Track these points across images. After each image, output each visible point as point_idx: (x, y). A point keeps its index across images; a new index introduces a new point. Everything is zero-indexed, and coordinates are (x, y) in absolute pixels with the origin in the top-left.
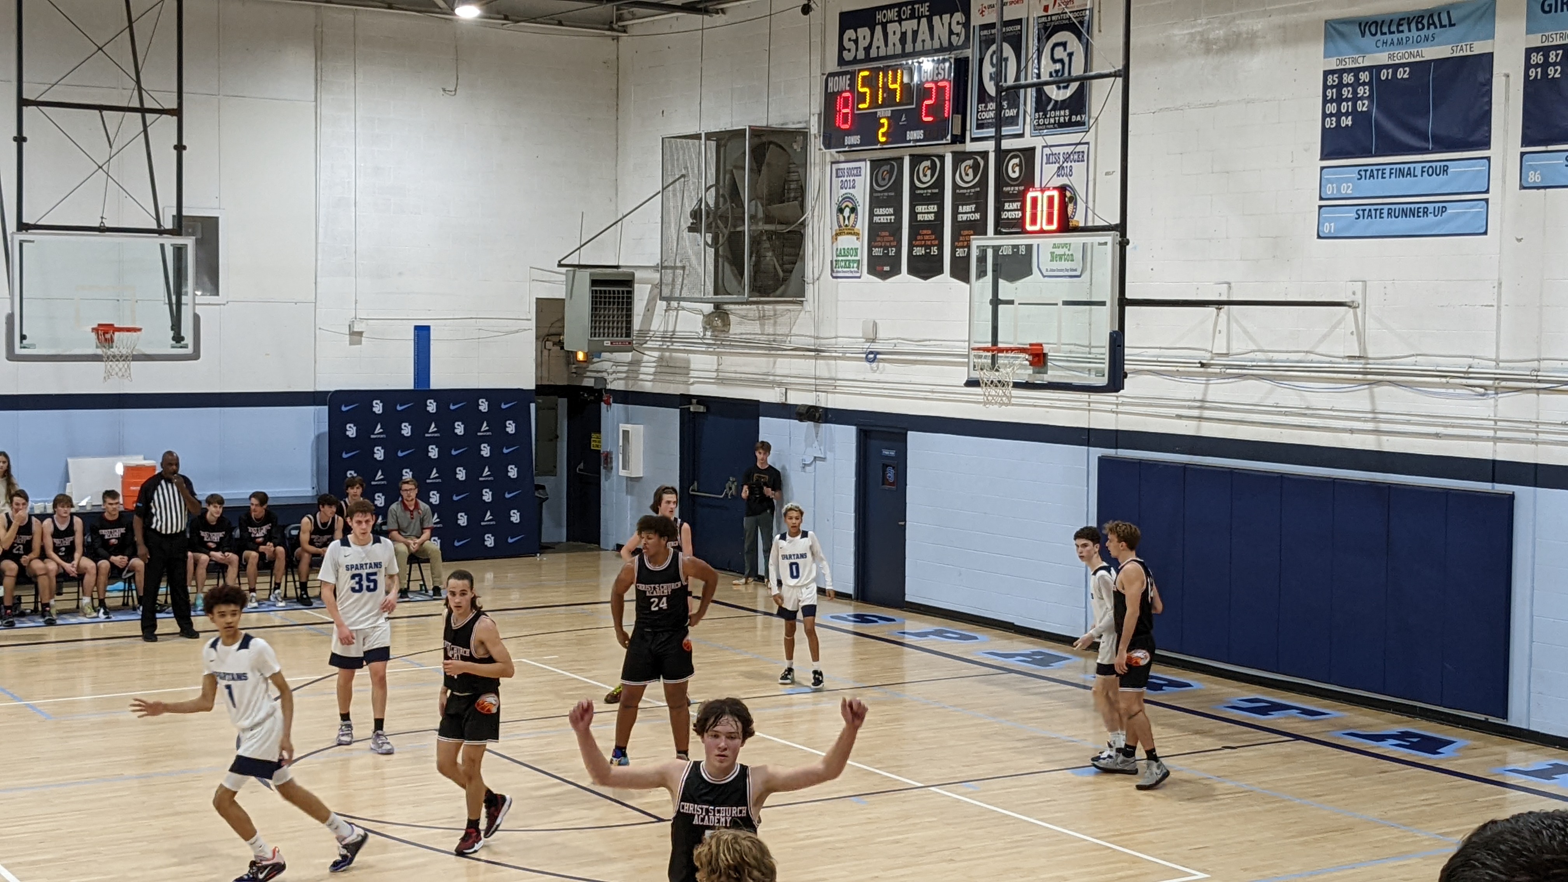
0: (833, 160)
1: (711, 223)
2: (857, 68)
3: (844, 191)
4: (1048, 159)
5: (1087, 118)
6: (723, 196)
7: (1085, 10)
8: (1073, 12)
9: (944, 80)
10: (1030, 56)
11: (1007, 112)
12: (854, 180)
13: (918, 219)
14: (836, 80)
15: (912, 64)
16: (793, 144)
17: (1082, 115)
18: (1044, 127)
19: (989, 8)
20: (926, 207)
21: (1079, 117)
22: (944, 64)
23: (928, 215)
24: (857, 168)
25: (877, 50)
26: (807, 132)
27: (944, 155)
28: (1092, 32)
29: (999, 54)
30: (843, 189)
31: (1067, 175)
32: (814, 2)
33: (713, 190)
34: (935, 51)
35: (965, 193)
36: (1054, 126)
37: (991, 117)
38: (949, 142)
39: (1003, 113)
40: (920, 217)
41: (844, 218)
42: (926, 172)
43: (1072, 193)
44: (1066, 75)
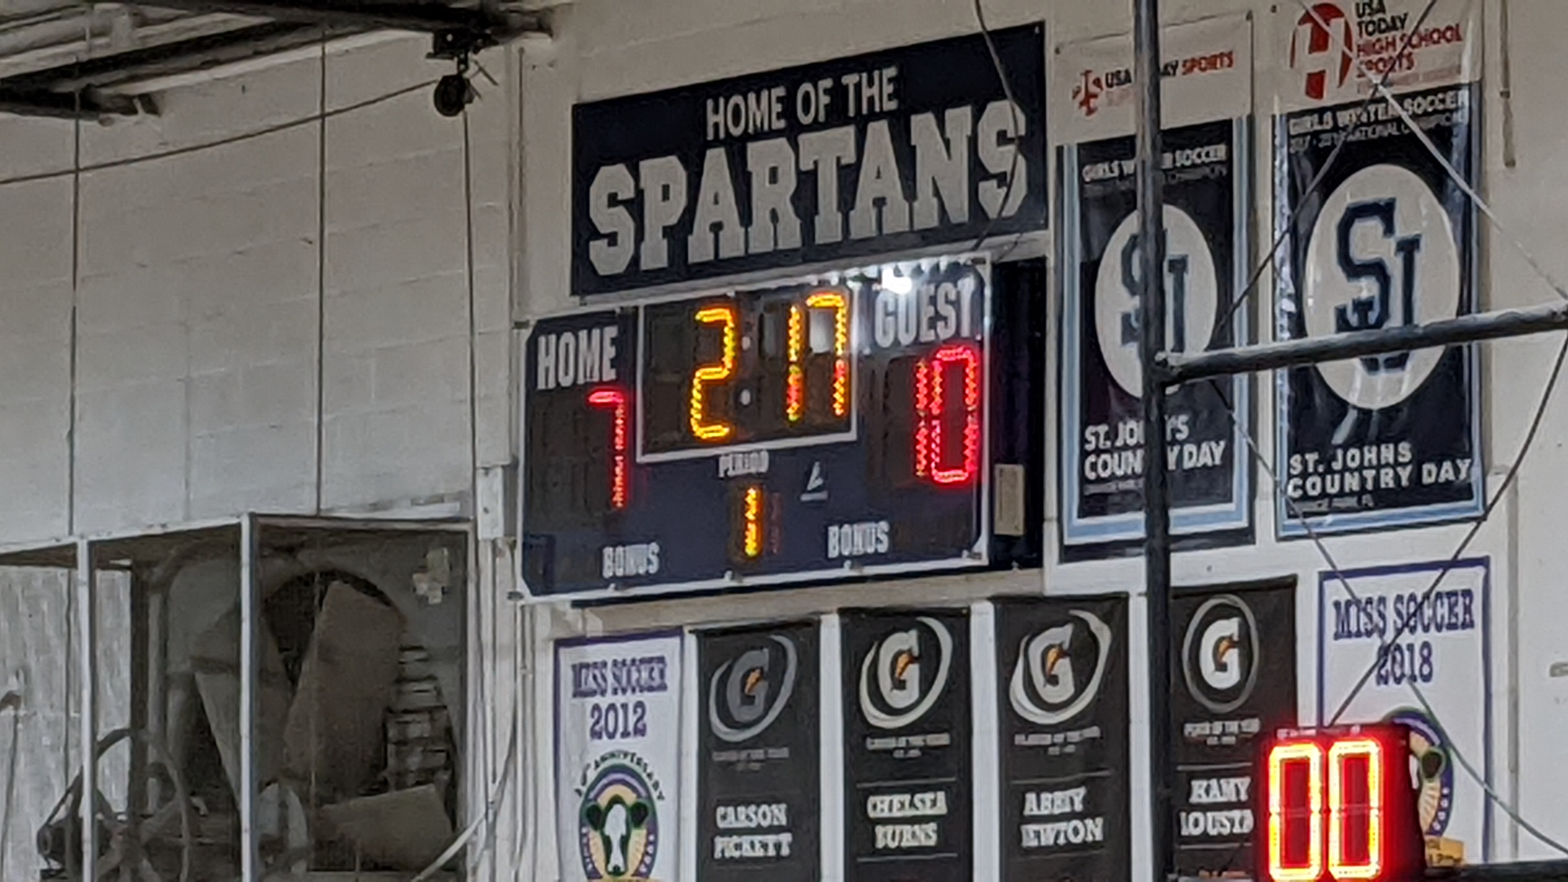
0: (562, 634)
1: (116, 871)
2: (642, 302)
3: (605, 745)
4: (1343, 619)
5: (1477, 473)
6: (161, 773)
7: (1457, 87)
8: (1413, 95)
9: (956, 339)
10: (1264, 255)
11: (1191, 454)
12: (640, 704)
13: (880, 844)
14: (567, 345)
15: (843, 287)
16: (415, 576)
17: (1459, 462)
18: (1320, 505)
19: (1110, 86)
20: (907, 798)
21: (1447, 465)
22: (956, 286)
23: (916, 827)
24: (650, 660)
25: (711, 236)
26: (465, 533)
27: (964, 611)
28: (1483, 169)
29: (1151, 247)
30: (600, 737)
31: (1413, 678)
32: (481, 69)
33: (123, 747)
34: (923, 238)
35: (1046, 747)
36: (1359, 501)
37: (1129, 472)
38: (984, 561)
39: (1172, 457)
40: (885, 836)
41: (607, 843)
42: (901, 674)
43: (1432, 744)
44: (1396, 320)
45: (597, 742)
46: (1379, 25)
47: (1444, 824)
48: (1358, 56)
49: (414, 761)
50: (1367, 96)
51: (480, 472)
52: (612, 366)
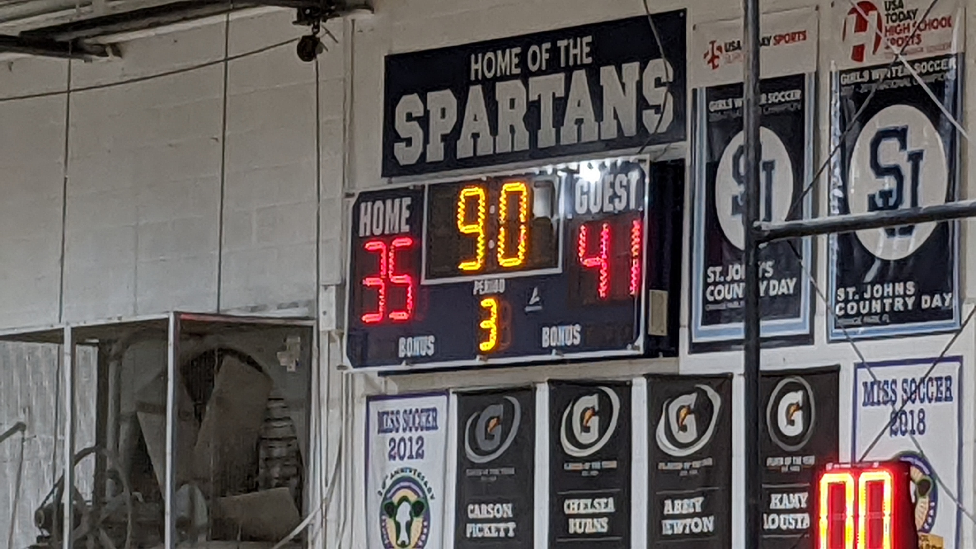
0: (372, 392)
1: (85, 538)
2: (427, 183)
3: (397, 464)
4: (869, 394)
5: (955, 302)
6: (115, 476)
7: (948, 56)
8: (920, 61)
9: (627, 210)
10: (823, 161)
11: (774, 286)
12: (420, 438)
13: (571, 531)
14: (379, 209)
15: (555, 175)
16: (278, 353)
17: (944, 295)
18: (855, 321)
19: (727, 51)
20: (589, 501)
21: (937, 297)
22: (627, 176)
23: (595, 520)
24: (428, 410)
25: (472, 141)
26: (312, 327)
27: (628, 383)
28: (964, 109)
29: (752, 155)
30: (394, 458)
31: (913, 432)
32: (328, 32)
33: (91, 458)
34: (607, 145)
35: (678, 471)
36: (881, 319)
37: (735, 297)
38: (641, 352)
39: (762, 288)
40: (575, 525)
41: (398, 526)
42: (587, 422)
43: (924, 473)
44: (906, 204)
45: (392, 462)
46: (899, 17)
47: (931, 525)
48: (886, 36)
49: (276, 472)
50: (891, 61)
51: (321, 288)
52: (407, 223)
